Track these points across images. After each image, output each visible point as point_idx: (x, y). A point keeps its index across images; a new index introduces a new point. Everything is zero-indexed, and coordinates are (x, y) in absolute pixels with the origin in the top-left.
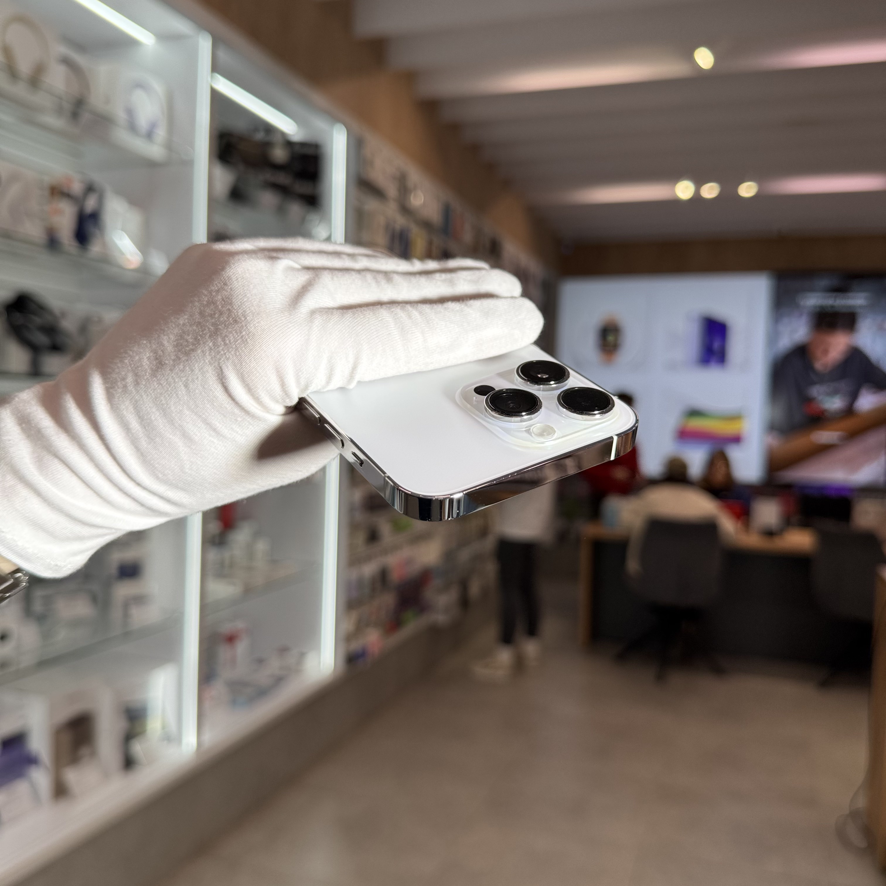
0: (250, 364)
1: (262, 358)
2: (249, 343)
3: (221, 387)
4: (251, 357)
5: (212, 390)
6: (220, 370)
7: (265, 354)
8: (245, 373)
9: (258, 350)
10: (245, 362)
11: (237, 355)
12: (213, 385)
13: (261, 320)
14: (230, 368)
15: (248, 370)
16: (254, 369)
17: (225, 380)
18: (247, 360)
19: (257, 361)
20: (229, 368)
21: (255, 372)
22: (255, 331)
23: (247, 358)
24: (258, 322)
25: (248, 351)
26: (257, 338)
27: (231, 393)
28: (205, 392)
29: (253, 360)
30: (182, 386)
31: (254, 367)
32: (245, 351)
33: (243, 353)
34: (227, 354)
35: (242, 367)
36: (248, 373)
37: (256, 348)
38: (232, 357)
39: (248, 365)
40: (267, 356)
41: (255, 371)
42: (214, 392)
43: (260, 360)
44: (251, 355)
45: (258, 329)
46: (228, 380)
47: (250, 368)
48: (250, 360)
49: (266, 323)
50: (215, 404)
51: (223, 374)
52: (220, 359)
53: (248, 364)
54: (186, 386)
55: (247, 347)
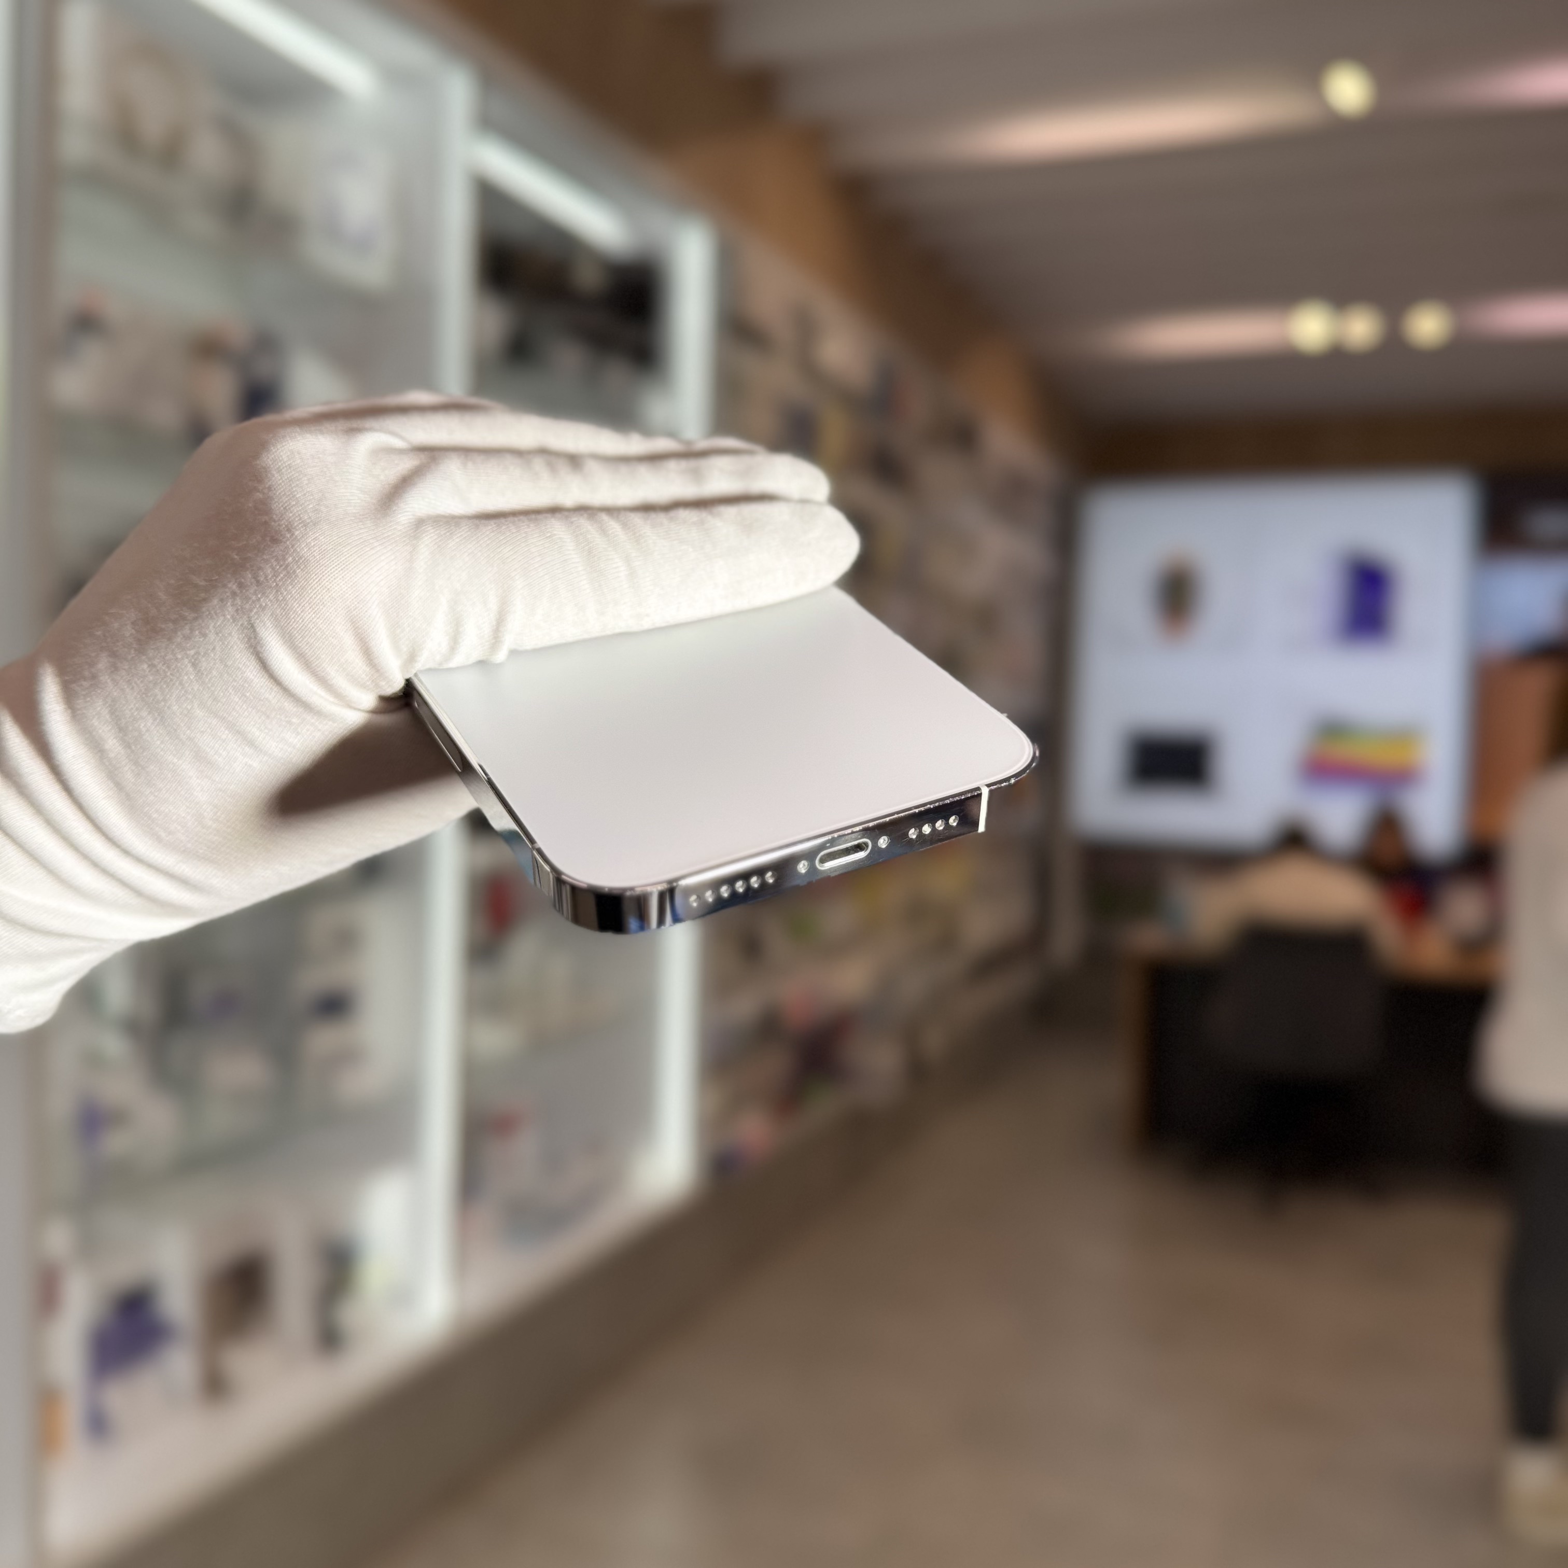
0: (302, 614)
1: (323, 603)
2: (300, 576)
3: (256, 661)
4: (304, 601)
5: (241, 669)
6: (253, 630)
7: (330, 594)
8: (295, 632)
9: (315, 588)
10: (294, 611)
11: (279, 600)
12: (241, 659)
13: (320, 535)
14: (268, 624)
15: (302, 625)
16: (311, 623)
17: (262, 647)
18: (298, 607)
19: (316, 609)
20: (267, 626)
21: (314, 630)
22: (310, 555)
23: (297, 604)
24: (314, 539)
25: (298, 592)
26: (314, 567)
27: (273, 672)
28: (228, 673)
29: (308, 608)
30: (189, 665)
31: (311, 621)
32: (293, 592)
33: (289, 596)
34: (262, 600)
35: (290, 622)
36: (301, 632)
37: (312, 585)
38: (272, 605)
39: (300, 616)
40: (333, 599)
41: (313, 628)
42: (244, 673)
43: (321, 607)
44: (304, 599)
45: (314, 551)
46: (266, 647)
47: (303, 623)
48: (303, 608)
49: (330, 540)
50: (248, 695)
51: (258, 638)
52: (251, 611)
53: (300, 614)
54: (194, 665)
55: (296, 584)
